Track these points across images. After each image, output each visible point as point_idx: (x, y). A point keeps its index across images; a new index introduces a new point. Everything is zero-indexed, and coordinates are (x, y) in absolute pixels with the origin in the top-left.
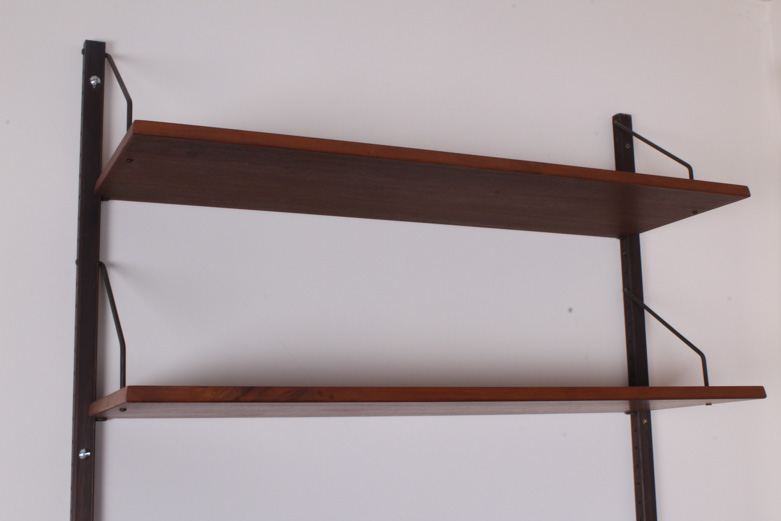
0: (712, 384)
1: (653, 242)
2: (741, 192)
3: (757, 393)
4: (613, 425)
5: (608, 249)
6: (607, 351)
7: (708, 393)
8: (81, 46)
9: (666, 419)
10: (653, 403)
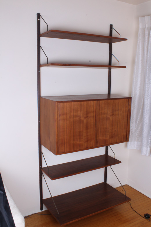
0: (120, 66)
1: (114, 45)
2: (126, 40)
3: (125, 67)
4: (106, 70)
5: (107, 45)
6: (106, 60)
7: (119, 67)
8: (36, 14)
9: (113, 70)
10: (112, 68)
